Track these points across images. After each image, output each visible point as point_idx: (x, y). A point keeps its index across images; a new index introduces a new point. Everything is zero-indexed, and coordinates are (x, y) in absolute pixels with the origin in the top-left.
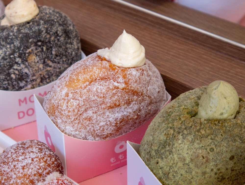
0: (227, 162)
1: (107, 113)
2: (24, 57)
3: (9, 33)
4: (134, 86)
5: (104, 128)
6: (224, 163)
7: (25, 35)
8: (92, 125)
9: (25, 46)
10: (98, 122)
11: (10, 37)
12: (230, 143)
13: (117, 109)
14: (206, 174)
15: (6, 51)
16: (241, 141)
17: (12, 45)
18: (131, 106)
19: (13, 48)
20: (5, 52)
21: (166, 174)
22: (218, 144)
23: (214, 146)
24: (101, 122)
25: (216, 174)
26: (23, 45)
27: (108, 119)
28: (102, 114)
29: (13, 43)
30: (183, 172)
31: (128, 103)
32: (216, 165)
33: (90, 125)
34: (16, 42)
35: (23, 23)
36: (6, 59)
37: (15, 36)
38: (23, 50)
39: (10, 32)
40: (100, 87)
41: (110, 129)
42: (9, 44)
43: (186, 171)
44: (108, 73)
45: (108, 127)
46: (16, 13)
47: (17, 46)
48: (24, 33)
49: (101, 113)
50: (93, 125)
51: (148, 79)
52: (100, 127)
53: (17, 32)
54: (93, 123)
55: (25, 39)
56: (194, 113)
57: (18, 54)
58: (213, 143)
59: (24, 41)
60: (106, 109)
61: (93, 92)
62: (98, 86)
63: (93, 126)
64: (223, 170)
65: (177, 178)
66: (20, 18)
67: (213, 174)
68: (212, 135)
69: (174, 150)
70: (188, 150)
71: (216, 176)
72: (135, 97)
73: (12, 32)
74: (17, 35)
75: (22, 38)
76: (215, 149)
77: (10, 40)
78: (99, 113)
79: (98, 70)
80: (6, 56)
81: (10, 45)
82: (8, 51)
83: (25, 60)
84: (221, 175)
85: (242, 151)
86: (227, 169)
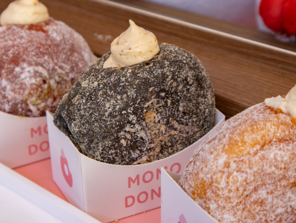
1: (289, 194)
2: (140, 113)
3: (119, 78)
5: (283, 217)
7: (143, 80)
8: (265, 212)
9: (143, 97)
10: (274, 207)
11: (122, 84)
15: (115, 104)
17: (125, 96)
19: (125, 100)
20: (115, 106)
24: (278, 208)
26: (140, 96)
27: (289, 204)
28: (280, 195)
29: (126, 93)
33: (261, 212)
34: (131, 91)
35: (140, 64)
36: (116, 116)
37: (129, 82)
38: (139, 104)
39: (121, 77)
40: (279, 153)
41: (291, 219)
42: (119, 93)
44: (289, 132)
45: (288, 217)
46: (130, 49)
47: (132, 97)
48: (142, 78)
49: (280, 193)
50: (266, 213)
52: (277, 216)
53: (131, 77)
54: (266, 210)
55: (144, 87)
57: (132, 109)
59: (141, 90)
60: (288, 188)
61: (269, 160)
62: (276, 151)
63: (265, 215)
66: (135, 56)
73: (124, 76)
74: (132, 81)
75: (139, 86)
77: (121, 88)
78: (276, 193)
79: (273, 127)
80: (116, 111)
81: (121, 95)
82: (118, 105)
83: (142, 119)
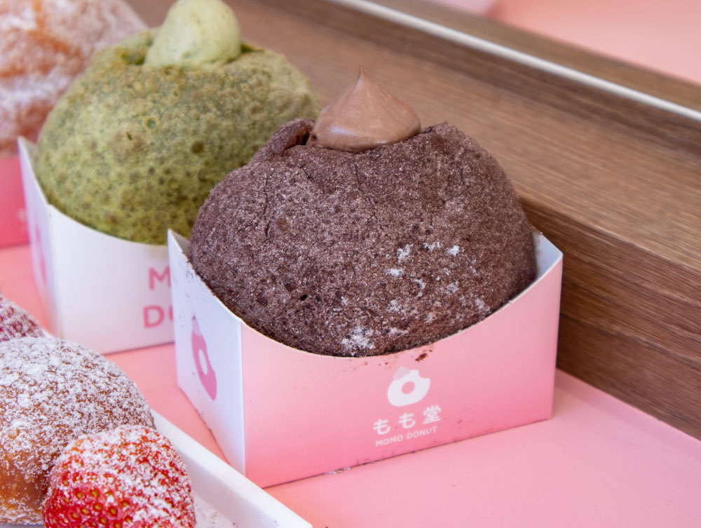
0: (186, 156)
4: (59, 32)
6: (181, 157)
12: (193, 112)
14: (138, 177)
16: (218, 113)
18: (51, 75)
21: (62, 180)
22: (167, 113)
23: (154, 116)
25: (162, 182)
30: (91, 173)
31: (45, 69)
32: (162, 161)
43: (99, 174)
51: (98, 25)
56: (137, 58)
58: (155, 111)
64: (179, 175)
65: (80, 188)
67: (154, 182)
68: (156, 92)
69: (77, 126)
70: (102, 123)
71: (163, 188)
72: (60, 58)
76: (158, 123)
84: (174, 186)
85: (224, 135)
86: (188, 174)
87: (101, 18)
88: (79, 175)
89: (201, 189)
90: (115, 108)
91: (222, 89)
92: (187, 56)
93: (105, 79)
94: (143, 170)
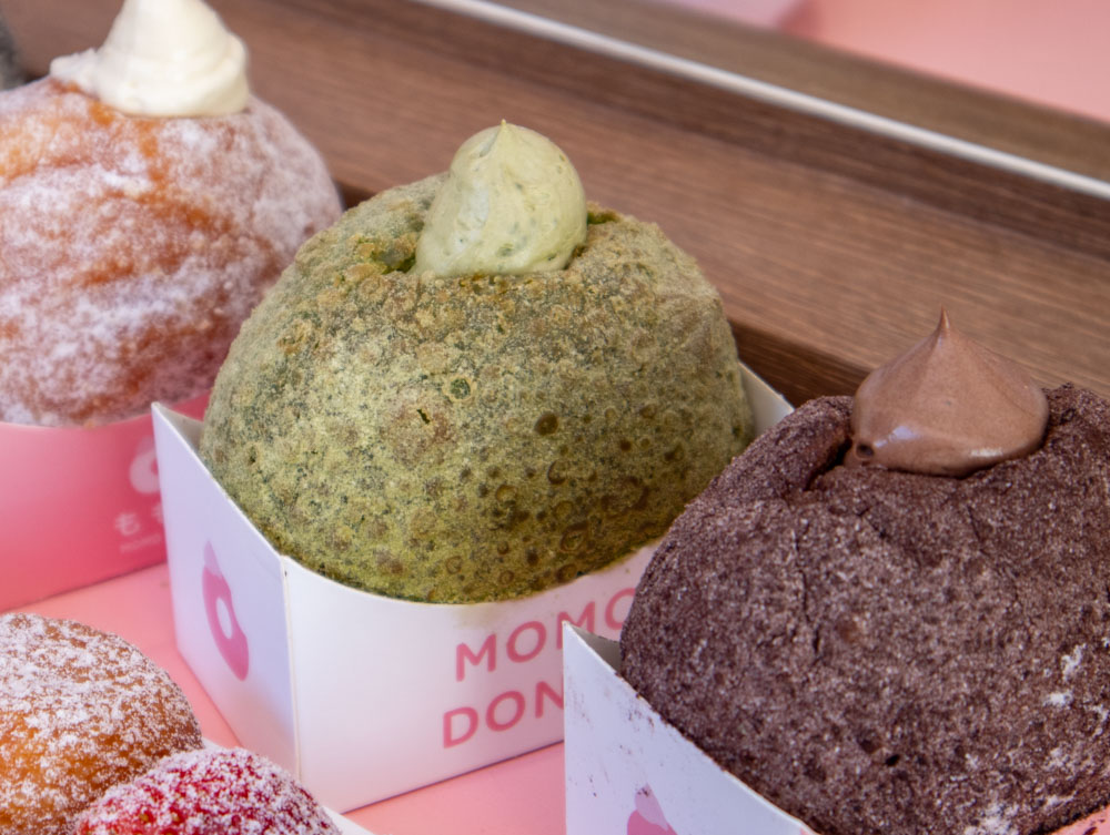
0: (527, 443)
1: (84, 305)
4: (191, 190)
5: (74, 369)
6: (517, 444)
8: (22, 355)
10: (46, 341)
12: (537, 360)
13: (122, 288)
14: (442, 489)
16: (581, 357)
18: (182, 273)
21: (286, 501)
22: (487, 365)
23: (467, 375)
24: (55, 342)
25: (484, 492)
27: (86, 331)
28: (58, 307)
30: (349, 486)
31: (170, 261)
32: (484, 455)
33: (13, 356)
40: (45, 192)
41: (100, 374)
43: (364, 485)
44: (81, 139)
45: (89, 366)
49: (58, 300)
50: (26, 357)
51: (255, 168)
52: (58, 364)
54: (24, 349)
56: (400, 257)
58: (465, 364)
60: (75, 286)
61: (18, 211)
62: (39, 190)
63: (26, 363)
64: (514, 478)
65: (327, 514)
67: (470, 493)
68: (463, 329)
69: (312, 398)
70: (364, 393)
71: (486, 503)
72: (198, 238)
76: (474, 386)
78: (46, 302)
84: (506, 497)
85: (591, 396)
86: (531, 474)
87: (258, 156)
88: (323, 489)
89: (551, 496)
90: (386, 361)
91: (581, 313)
92: (506, 251)
93: (352, 306)
94: (450, 475)
